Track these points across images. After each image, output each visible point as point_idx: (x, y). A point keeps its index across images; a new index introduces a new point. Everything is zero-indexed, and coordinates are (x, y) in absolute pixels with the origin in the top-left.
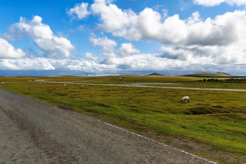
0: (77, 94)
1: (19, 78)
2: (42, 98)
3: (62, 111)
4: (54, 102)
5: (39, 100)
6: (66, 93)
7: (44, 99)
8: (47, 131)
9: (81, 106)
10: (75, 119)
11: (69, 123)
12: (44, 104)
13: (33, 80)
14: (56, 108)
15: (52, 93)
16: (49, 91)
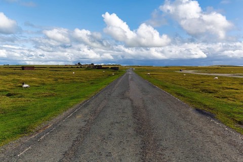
0: (233, 93)
1: (165, 68)
2: (179, 94)
3: (197, 115)
4: (192, 101)
5: (174, 96)
6: (216, 89)
7: (182, 96)
8: (164, 143)
9: (229, 113)
10: (211, 132)
11: (200, 138)
12: (178, 102)
13: (181, 71)
14: (191, 110)
15: (197, 88)
16: (195, 85)
